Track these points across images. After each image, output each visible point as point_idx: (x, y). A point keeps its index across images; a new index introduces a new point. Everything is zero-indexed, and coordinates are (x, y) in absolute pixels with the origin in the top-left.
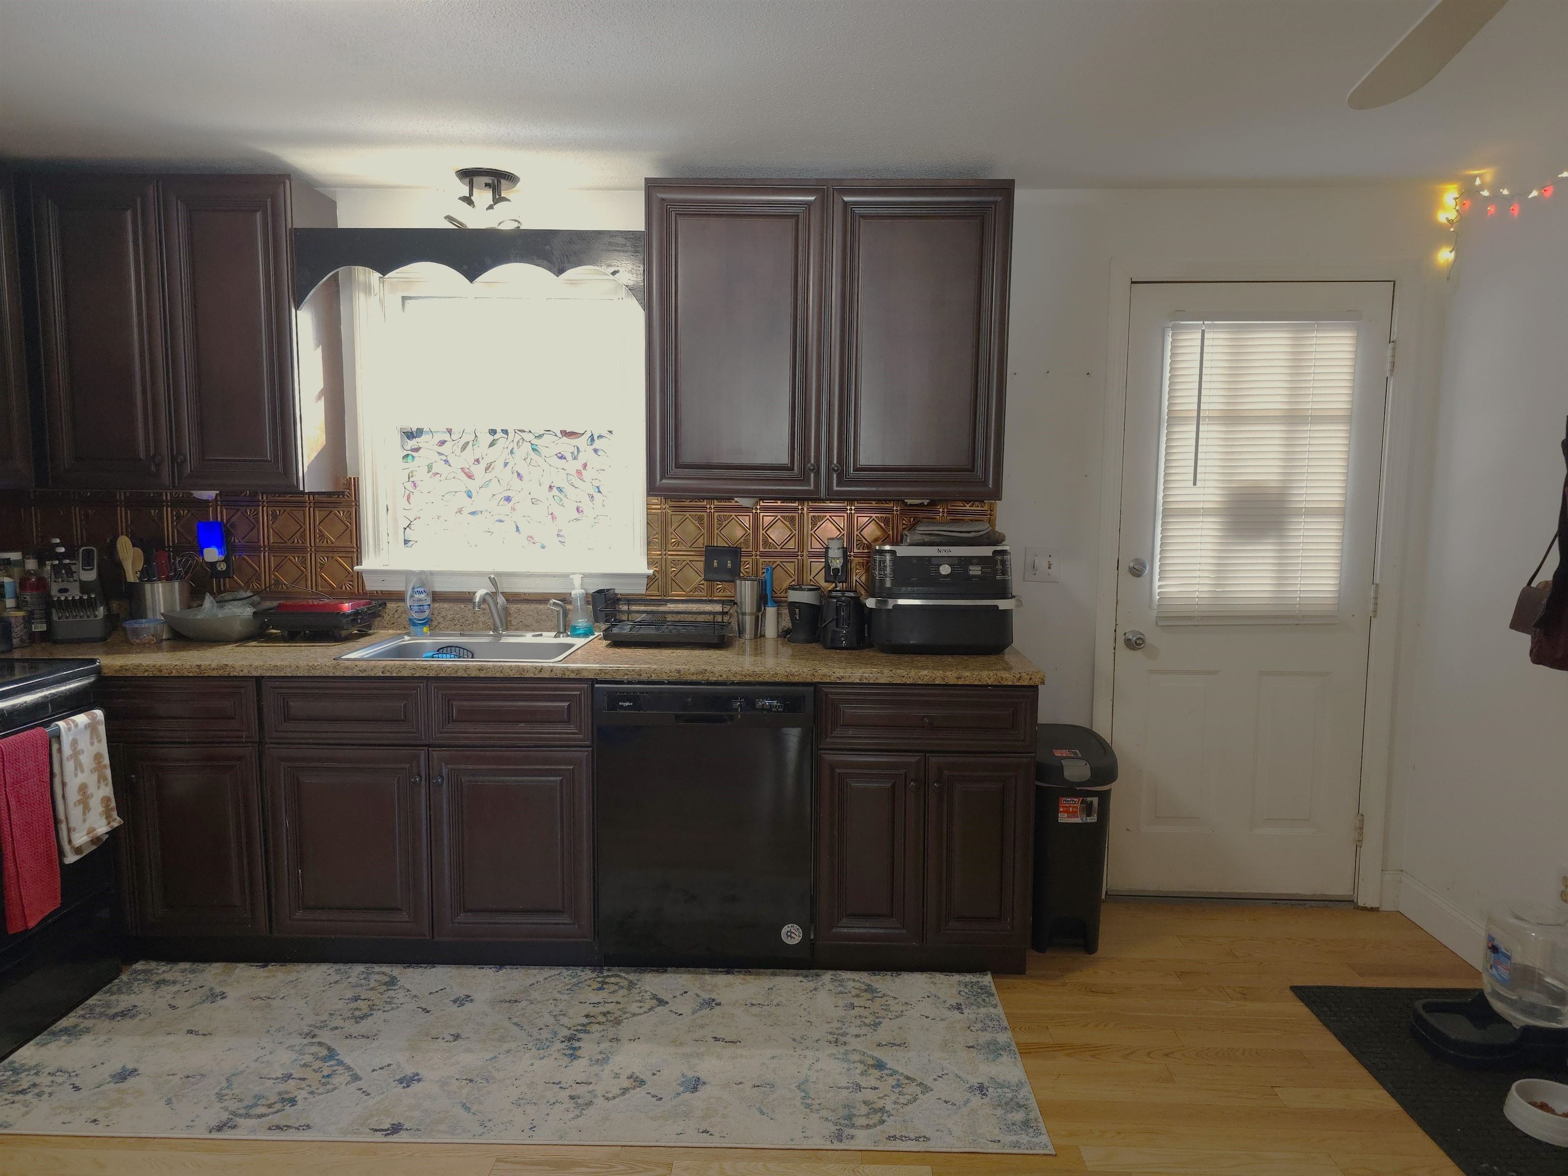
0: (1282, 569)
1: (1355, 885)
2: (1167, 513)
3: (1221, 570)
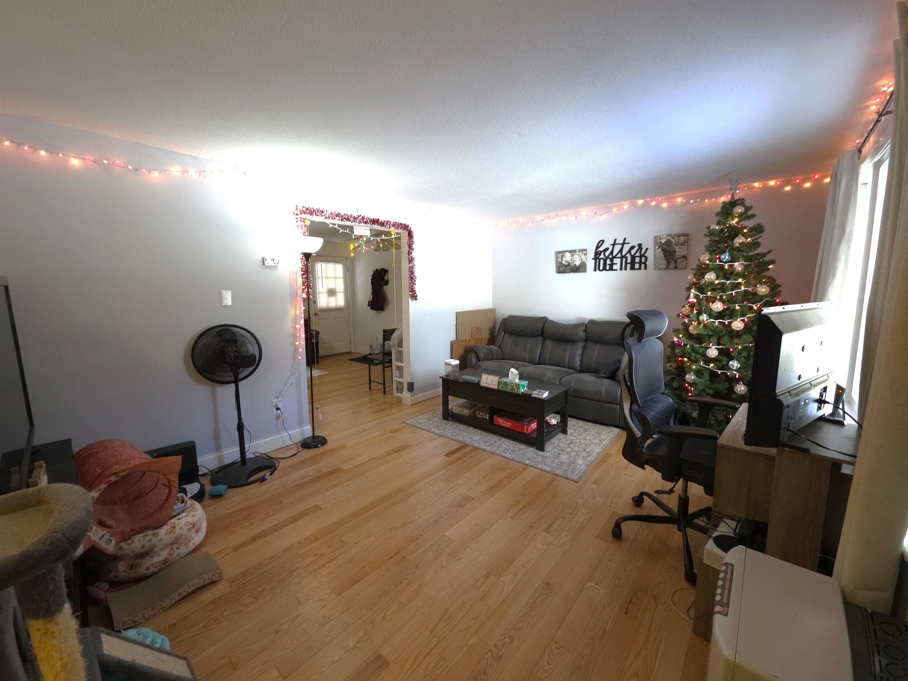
0: (336, 301)
1: (351, 350)
2: (319, 293)
3: (328, 302)
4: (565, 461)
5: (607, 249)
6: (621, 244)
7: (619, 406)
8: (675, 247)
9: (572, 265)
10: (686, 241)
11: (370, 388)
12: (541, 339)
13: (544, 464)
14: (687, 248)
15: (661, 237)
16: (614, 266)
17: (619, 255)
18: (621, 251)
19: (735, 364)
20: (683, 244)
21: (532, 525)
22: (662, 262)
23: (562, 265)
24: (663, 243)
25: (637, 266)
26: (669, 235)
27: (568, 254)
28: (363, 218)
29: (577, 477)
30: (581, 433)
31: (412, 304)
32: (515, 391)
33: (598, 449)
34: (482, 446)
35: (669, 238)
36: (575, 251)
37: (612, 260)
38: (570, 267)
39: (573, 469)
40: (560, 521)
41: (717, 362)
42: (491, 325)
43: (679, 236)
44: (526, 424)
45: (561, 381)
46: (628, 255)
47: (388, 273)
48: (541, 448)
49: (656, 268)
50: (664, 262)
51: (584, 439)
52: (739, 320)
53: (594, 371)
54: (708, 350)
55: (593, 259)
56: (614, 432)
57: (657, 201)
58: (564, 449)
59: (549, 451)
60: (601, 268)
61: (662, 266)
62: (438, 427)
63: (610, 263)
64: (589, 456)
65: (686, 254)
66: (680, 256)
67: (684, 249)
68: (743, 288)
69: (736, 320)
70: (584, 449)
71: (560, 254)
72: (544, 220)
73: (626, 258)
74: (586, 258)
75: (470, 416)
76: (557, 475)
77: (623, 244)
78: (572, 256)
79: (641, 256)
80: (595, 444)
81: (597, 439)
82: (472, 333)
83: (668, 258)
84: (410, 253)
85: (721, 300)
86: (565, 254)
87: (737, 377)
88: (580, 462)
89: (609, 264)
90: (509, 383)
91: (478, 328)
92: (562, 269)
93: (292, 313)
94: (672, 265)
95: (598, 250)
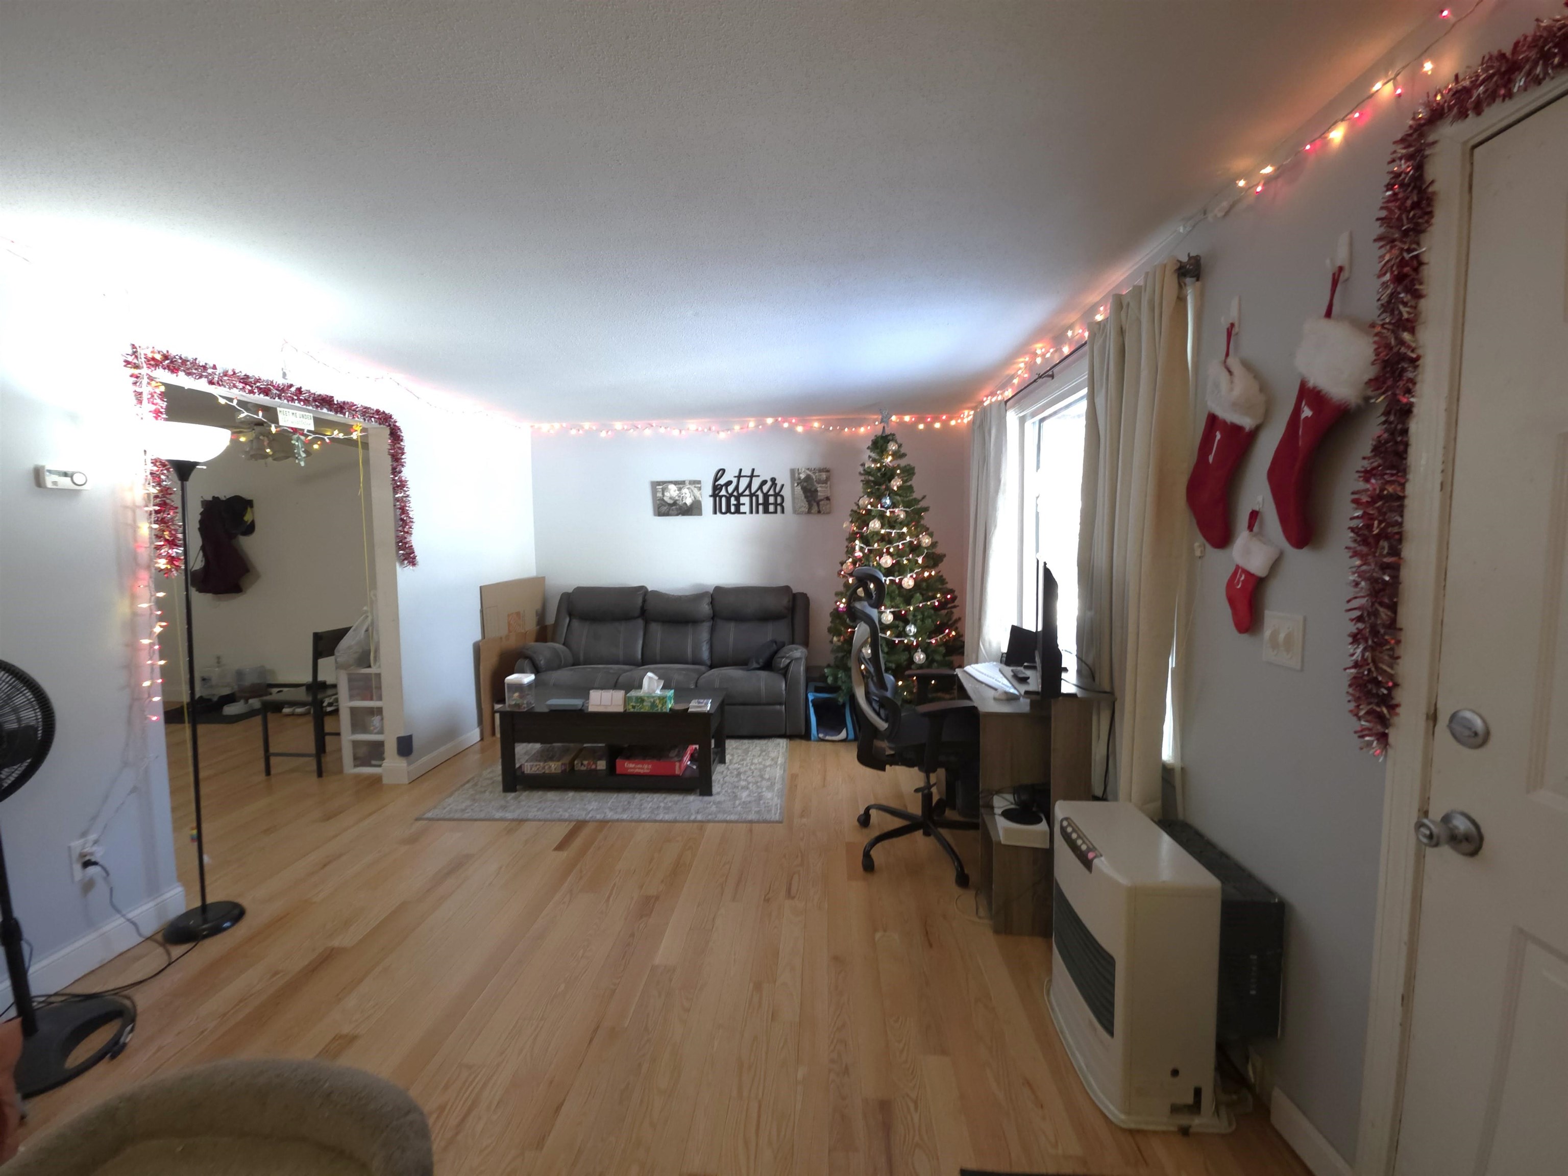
4: (748, 799)
5: (730, 483)
6: (748, 477)
7: (784, 707)
8: (817, 485)
9: (681, 503)
10: (828, 479)
11: (268, 772)
12: (640, 623)
13: (724, 812)
14: (830, 487)
15: (800, 471)
16: (741, 507)
17: (747, 493)
18: (749, 486)
19: (912, 629)
20: (825, 482)
21: (767, 898)
22: (803, 504)
23: (664, 503)
24: (802, 478)
25: (771, 508)
26: (808, 469)
27: (672, 487)
28: (299, 390)
29: (778, 814)
30: (743, 756)
31: (404, 574)
32: (659, 709)
33: (778, 772)
34: (610, 815)
35: (809, 472)
36: (683, 483)
37: (737, 499)
38: (678, 507)
39: (765, 807)
40: (796, 877)
41: (894, 629)
42: (538, 606)
43: (821, 470)
44: (676, 759)
45: (698, 685)
46: (759, 493)
47: (252, 506)
48: (706, 790)
49: (795, 511)
50: (804, 505)
51: (752, 764)
52: (909, 575)
53: (741, 663)
54: (883, 615)
55: (711, 496)
56: (781, 745)
57: (790, 423)
58: (737, 784)
59: (718, 793)
60: (724, 510)
61: (803, 509)
62: (504, 808)
63: (735, 503)
64: (773, 784)
65: (829, 495)
66: (822, 498)
67: (827, 488)
68: (908, 539)
69: (906, 576)
70: (762, 777)
71: (658, 486)
72: (628, 430)
73: (757, 497)
74: (701, 494)
75: (563, 772)
76: (751, 822)
77: (752, 476)
78: (680, 489)
79: (776, 495)
80: (770, 766)
81: (768, 759)
82: (509, 624)
83: (810, 499)
84: (395, 471)
85: (888, 553)
86: (668, 486)
87: (915, 644)
88: (769, 795)
89: (734, 505)
90: (646, 698)
91: (518, 614)
92: (664, 509)
93: (122, 608)
94: (815, 509)
95: (717, 483)
